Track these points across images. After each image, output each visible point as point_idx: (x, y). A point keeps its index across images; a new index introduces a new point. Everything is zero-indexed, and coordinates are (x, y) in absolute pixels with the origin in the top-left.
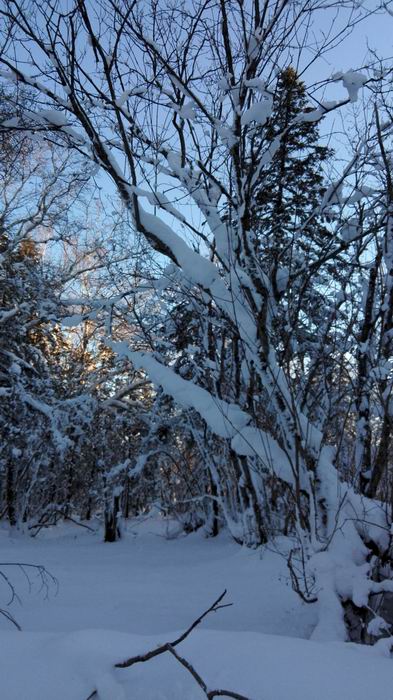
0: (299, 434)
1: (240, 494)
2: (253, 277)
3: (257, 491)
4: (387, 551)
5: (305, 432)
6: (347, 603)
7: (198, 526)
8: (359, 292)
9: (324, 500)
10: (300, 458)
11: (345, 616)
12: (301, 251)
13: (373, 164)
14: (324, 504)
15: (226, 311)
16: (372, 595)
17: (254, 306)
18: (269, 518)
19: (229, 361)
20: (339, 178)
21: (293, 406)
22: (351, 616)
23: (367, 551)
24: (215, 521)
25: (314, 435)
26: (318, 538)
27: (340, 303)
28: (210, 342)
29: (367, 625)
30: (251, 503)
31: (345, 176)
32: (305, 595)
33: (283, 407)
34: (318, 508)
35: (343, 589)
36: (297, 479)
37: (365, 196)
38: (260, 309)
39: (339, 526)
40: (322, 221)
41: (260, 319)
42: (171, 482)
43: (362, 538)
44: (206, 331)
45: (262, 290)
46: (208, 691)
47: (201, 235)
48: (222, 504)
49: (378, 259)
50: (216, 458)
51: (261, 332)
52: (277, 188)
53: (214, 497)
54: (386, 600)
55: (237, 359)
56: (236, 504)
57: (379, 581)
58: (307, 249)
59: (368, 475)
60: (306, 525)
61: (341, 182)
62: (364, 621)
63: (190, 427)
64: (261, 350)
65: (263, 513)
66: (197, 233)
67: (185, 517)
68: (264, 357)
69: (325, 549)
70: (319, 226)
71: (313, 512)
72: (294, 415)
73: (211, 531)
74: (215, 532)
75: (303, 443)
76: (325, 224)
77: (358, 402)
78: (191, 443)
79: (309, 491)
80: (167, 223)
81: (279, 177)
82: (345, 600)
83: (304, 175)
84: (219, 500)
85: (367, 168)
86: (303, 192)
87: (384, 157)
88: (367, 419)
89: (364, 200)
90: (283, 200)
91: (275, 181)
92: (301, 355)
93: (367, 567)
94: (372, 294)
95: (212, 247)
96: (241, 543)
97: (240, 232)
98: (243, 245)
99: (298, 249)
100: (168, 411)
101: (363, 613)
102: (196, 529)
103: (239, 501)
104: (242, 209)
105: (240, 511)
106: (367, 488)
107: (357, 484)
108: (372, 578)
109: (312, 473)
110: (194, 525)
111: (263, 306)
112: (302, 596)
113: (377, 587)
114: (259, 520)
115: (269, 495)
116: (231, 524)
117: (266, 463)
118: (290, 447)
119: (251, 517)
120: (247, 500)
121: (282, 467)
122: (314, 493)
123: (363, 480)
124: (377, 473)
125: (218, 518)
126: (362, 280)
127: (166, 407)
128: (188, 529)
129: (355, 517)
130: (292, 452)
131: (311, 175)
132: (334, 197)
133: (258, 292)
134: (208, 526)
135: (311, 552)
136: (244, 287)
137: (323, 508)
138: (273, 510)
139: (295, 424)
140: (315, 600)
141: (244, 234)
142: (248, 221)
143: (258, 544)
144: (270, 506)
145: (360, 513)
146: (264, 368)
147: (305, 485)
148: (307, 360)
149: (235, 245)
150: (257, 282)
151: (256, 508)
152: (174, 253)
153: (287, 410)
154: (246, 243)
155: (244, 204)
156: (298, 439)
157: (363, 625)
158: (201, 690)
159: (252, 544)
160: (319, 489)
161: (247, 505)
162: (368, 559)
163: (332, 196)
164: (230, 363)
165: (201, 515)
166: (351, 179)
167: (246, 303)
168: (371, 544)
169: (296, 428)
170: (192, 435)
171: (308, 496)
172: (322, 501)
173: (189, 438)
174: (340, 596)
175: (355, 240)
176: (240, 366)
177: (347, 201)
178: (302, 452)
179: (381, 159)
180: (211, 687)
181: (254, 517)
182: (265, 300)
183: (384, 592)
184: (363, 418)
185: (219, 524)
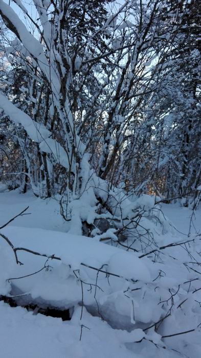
0: (75, 145)
1: (40, 174)
2: (62, 57)
3: (49, 173)
4: (106, 202)
5: (78, 144)
6: (84, 222)
7: (16, 188)
8: (116, 81)
9: (81, 177)
10: (73, 157)
11: (82, 228)
12: (90, 52)
13: (135, 9)
14: (81, 179)
15: (45, 73)
16: (96, 220)
17: (61, 74)
18: (53, 186)
19: (43, 105)
20: (117, 12)
21: (74, 131)
22: (85, 228)
23: (97, 201)
24: (26, 186)
25: (82, 147)
26: (76, 194)
27: (106, 85)
28: (34, 92)
29: (91, 231)
30: (45, 178)
31: (120, 12)
32: (66, 217)
33: (68, 131)
34: (78, 181)
35: (84, 217)
36: (70, 166)
37: (128, 26)
38: (64, 76)
39: (87, 189)
40: (104, 37)
41: (63, 81)
42: (3, 165)
43: (96, 196)
44: (32, 85)
45: (66, 65)
46: (14, 248)
47: (36, 25)
48: (30, 177)
49: (128, 63)
50: (30, 155)
51: (63, 90)
52: (82, 12)
53: (26, 174)
54: (101, 223)
55: (47, 105)
56: (38, 178)
57: (100, 214)
58: (93, 51)
59: (103, 169)
60: (71, 188)
61: (117, 15)
62: (90, 230)
63: (17, 137)
64: (62, 98)
65: (51, 184)
66: (34, 22)
67: (10, 183)
68: (62, 102)
69: (78, 199)
70: (101, 40)
71: (75, 182)
72: (74, 135)
73: (23, 191)
74: (25, 191)
75: (76, 149)
76: (105, 40)
77: (105, 136)
78: (17, 146)
79: (75, 173)
80: (16, 12)
81: (84, 5)
82: (83, 221)
83: (98, 8)
84: (29, 174)
85: (131, 10)
86: (96, 18)
87: (141, 7)
88: (108, 144)
89: (127, 28)
90: (85, 20)
91: (82, 7)
92: (81, 109)
93: (96, 208)
94: (122, 82)
95: (42, 34)
96: (38, 196)
97: (59, 28)
98: (59, 36)
99: (88, 50)
100: (5, 127)
101: (90, 227)
102: (15, 189)
103: (39, 177)
104: (62, 15)
105: (39, 181)
106: (102, 175)
107: (98, 173)
108: (97, 213)
109: (78, 164)
110: (14, 187)
111: (66, 75)
112: (64, 217)
113: (98, 216)
114: (48, 187)
115: (55, 176)
116: (33, 187)
117: (56, 157)
118: (69, 151)
119: (44, 185)
120: (43, 177)
121: (64, 160)
122: (77, 173)
123: (101, 171)
124: (108, 169)
125: (27, 184)
126: (118, 74)
127: (5, 124)
128: (10, 188)
129: (94, 186)
130: (70, 153)
131: (102, 9)
132: (112, 23)
133: (64, 66)
134: (22, 187)
135: (71, 199)
136: (56, 61)
137: (81, 181)
138: (56, 182)
139: (74, 140)
140: (70, 220)
141: (61, 30)
142: (64, 24)
143: (46, 197)
144: (55, 180)
145: (97, 184)
146: (62, 109)
147: (74, 170)
148: (84, 112)
149: (55, 36)
150: (64, 60)
151: (48, 181)
152: (18, 32)
153: (71, 132)
154: (61, 36)
155: (63, 12)
156: (74, 147)
157: (90, 232)
158: (11, 247)
159: (43, 197)
160: (80, 172)
161: (43, 179)
162: (97, 205)
163: (111, 22)
164: (43, 106)
165: (18, 182)
166: (122, 14)
167: (57, 71)
168: (100, 199)
169: (73, 141)
170: (18, 141)
171: (74, 175)
172: (80, 178)
173: (16, 143)
174: (82, 219)
175: (119, 50)
176: (49, 109)
177: (118, 27)
178: (75, 154)
179: (139, 7)
180: (15, 247)
181: (46, 185)
182: (68, 71)
183: (101, 219)
184: (106, 144)
185: (27, 188)
